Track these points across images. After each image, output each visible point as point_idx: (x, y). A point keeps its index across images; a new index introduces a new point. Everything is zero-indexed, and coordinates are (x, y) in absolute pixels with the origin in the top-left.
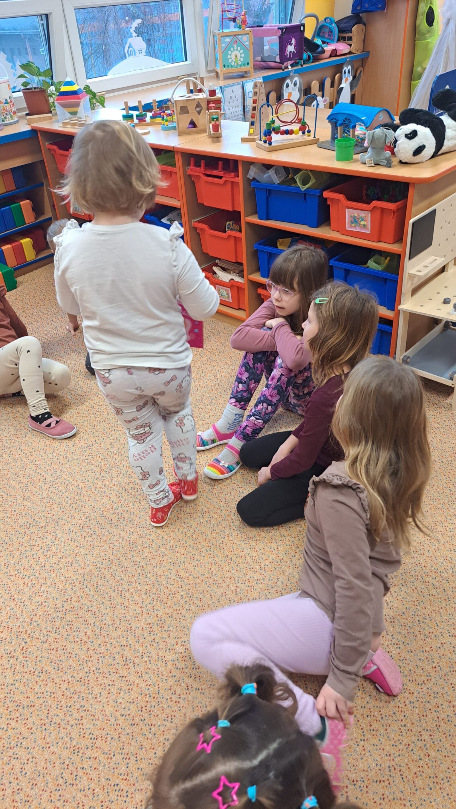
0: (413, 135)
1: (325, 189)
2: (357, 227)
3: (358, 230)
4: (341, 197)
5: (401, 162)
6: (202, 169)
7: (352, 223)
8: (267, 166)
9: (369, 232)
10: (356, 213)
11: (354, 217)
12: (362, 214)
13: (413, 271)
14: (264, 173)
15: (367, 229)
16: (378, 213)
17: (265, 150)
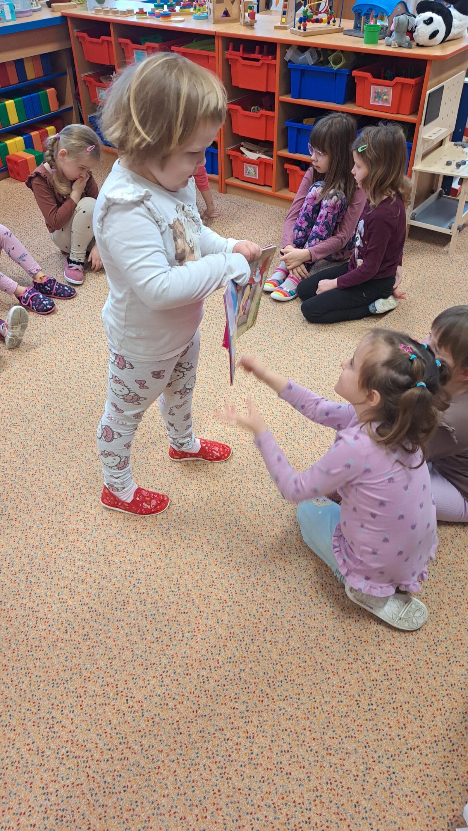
0: (429, 21)
1: (354, 69)
2: (380, 102)
3: (380, 104)
4: (368, 75)
5: (418, 45)
6: (241, 53)
7: (375, 98)
8: (303, 48)
9: (390, 105)
10: (379, 89)
11: (378, 92)
12: (385, 89)
13: (426, 136)
14: (300, 56)
15: (389, 103)
16: (399, 87)
17: (300, 35)
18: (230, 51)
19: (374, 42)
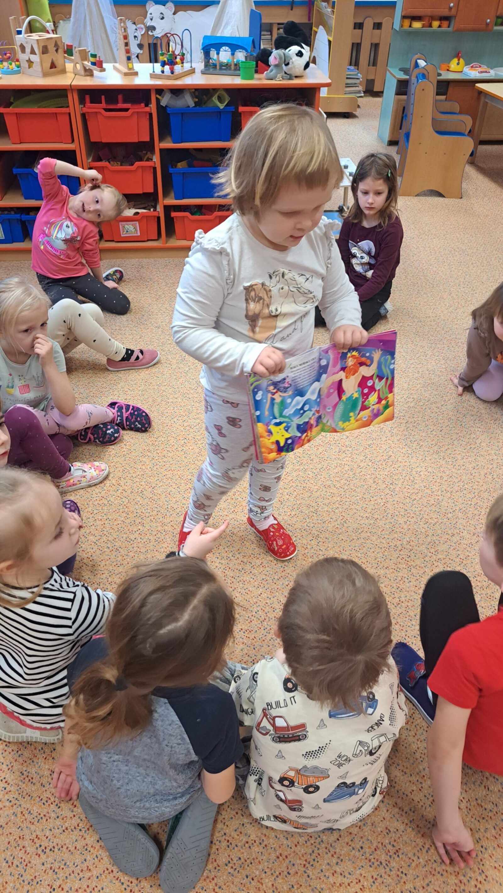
1: (240, 105)
6: (104, 105)
8: (177, 92)
17: (168, 78)
18: (88, 104)
19: (252, 78)
